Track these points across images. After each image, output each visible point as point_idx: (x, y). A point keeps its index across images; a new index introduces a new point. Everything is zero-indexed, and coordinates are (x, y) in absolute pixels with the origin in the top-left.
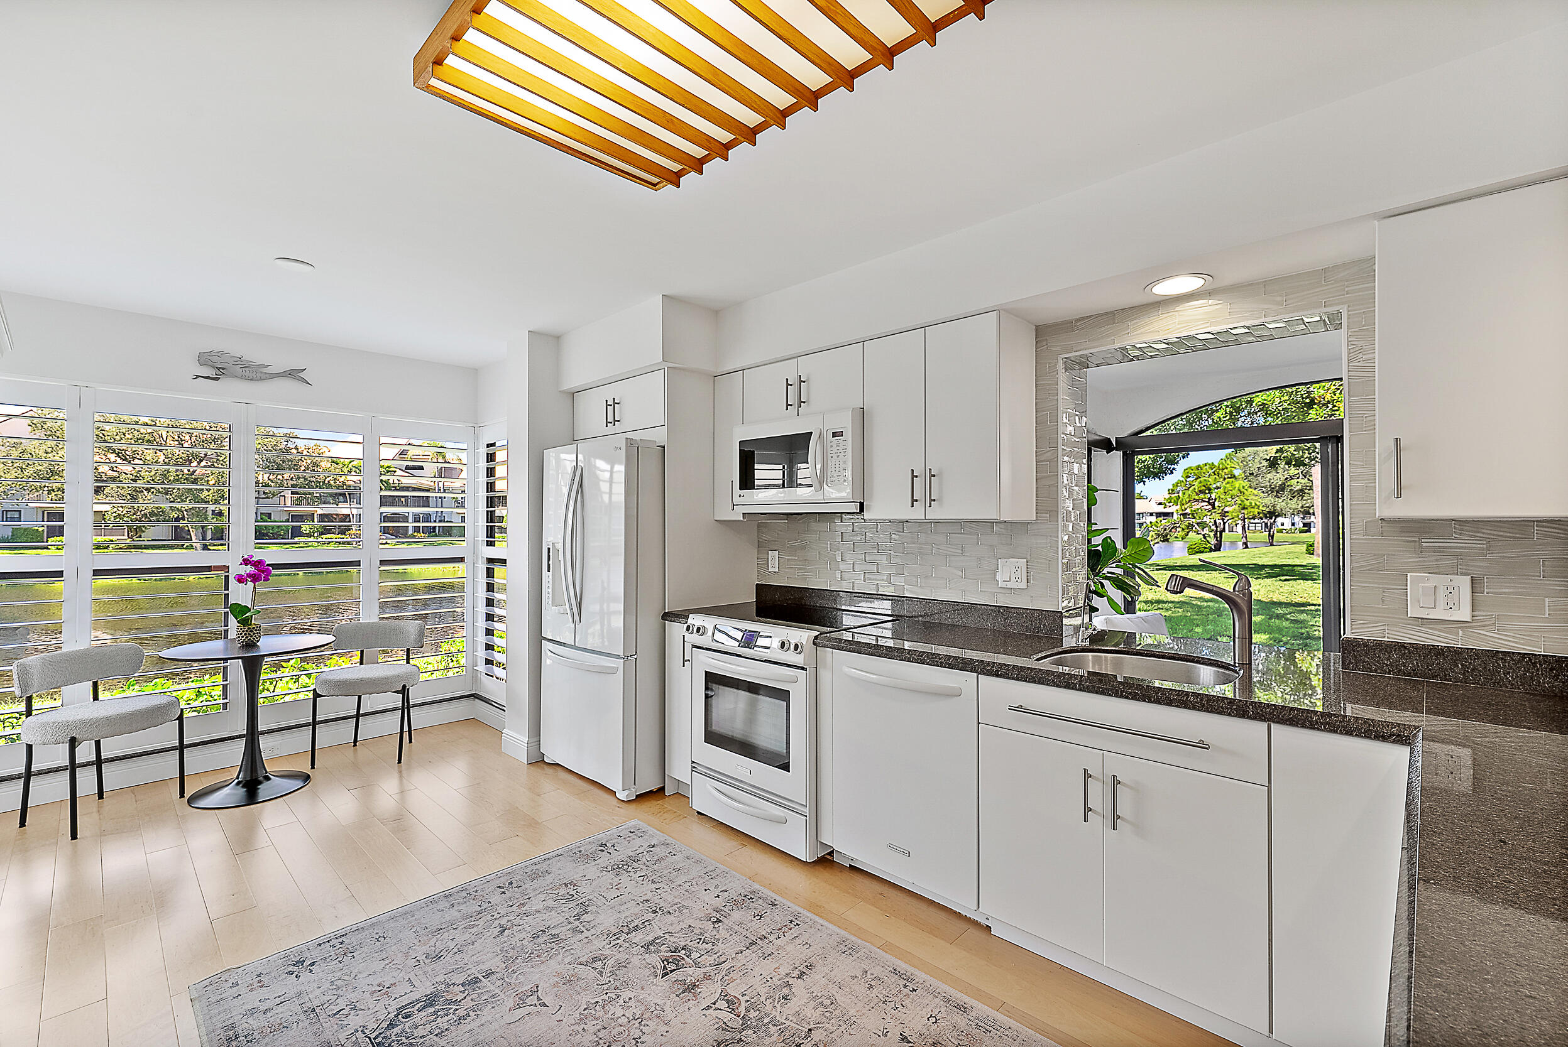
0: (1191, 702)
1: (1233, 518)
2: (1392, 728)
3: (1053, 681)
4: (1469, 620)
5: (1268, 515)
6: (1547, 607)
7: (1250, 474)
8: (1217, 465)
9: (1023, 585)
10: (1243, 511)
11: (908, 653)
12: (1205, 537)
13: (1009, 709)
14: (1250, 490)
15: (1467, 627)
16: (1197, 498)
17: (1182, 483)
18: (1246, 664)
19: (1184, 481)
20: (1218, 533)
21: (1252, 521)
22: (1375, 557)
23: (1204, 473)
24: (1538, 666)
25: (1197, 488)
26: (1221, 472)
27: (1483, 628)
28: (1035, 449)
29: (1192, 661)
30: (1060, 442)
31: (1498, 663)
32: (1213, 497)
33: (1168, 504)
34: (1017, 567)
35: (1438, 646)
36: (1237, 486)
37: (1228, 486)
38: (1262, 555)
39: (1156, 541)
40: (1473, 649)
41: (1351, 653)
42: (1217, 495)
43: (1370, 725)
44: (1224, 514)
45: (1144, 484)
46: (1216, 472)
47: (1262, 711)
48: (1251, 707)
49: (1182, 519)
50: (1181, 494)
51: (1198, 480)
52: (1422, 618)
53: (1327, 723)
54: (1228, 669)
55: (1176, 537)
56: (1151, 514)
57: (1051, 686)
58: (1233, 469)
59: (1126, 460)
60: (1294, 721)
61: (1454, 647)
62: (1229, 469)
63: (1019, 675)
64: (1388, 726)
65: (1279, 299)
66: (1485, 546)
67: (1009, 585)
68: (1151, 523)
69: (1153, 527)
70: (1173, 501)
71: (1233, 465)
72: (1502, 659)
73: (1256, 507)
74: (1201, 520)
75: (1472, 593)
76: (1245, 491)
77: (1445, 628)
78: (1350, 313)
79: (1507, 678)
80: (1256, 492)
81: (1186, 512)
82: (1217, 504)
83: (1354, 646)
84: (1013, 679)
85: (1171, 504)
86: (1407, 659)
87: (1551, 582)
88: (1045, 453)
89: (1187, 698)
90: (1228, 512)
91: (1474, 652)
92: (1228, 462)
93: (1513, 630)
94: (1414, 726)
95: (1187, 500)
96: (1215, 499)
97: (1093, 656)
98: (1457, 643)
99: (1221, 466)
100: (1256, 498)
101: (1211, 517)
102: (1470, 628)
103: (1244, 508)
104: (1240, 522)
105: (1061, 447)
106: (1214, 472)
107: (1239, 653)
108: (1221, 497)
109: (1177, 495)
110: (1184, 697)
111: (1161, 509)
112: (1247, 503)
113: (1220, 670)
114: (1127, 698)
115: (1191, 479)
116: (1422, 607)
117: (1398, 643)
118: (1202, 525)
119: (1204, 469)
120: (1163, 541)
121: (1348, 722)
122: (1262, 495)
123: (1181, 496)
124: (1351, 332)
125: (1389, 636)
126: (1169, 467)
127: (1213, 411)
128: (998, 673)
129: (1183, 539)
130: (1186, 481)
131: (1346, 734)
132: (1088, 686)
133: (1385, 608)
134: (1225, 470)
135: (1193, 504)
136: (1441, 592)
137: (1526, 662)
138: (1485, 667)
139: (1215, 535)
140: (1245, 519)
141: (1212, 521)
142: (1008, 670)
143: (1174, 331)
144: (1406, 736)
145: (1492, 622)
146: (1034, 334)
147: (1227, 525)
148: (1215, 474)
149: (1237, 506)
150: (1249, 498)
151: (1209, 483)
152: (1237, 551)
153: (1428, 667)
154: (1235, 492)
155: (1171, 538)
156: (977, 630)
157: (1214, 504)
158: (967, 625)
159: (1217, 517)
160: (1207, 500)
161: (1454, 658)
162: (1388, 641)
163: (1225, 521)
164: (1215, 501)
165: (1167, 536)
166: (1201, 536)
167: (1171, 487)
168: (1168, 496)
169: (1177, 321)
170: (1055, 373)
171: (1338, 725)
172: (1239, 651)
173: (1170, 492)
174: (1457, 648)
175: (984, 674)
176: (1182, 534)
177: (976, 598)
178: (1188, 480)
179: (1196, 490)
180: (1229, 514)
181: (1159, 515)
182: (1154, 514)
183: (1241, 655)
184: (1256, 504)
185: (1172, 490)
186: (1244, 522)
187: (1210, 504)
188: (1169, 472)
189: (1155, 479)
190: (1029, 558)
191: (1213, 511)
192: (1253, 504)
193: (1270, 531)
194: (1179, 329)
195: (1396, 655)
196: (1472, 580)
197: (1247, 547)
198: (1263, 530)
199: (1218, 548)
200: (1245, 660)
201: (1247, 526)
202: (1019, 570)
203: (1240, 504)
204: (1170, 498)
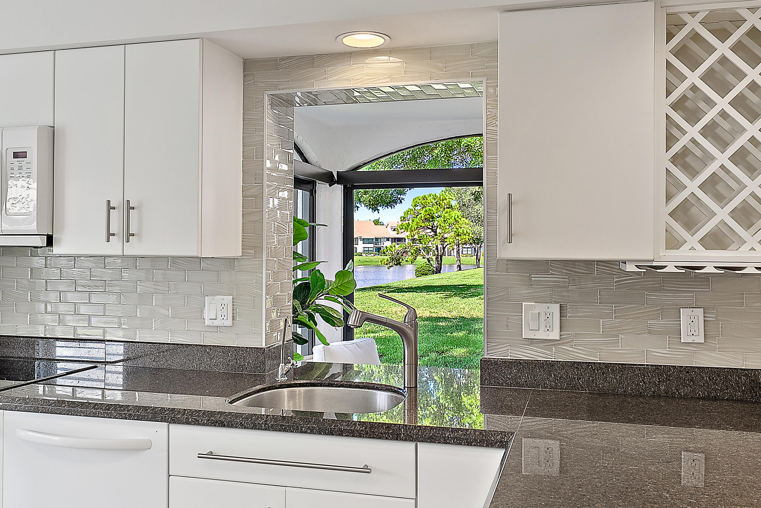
0: (357, 431)
1: (450, 244)
2: (497, 436)
3: (241, 423)
4: (558, 339)
5: (476, 241)
6: (601, 326)
7: (463, 205)
8: (439, 196)
9: (229, 323)
10: (457, 238)
11: (94, 408)
12: (429, 261)
13: (198, 457)
14: (463, 219)
15: (557, 344)
16: (423, 225)
17: (412, 212)
18: (413, 387)
19: (413, 209)
20: (439, 257)
21: (464, 246)
22: (503, 289)
23: (429, 203)
24: (596, 371)
25: (423, 216)
26: (441, 202)
27: (567, 344)
28: (242, 184)
29: (373, 388)
30: (265, 178)
31: (574, 372)
32: (435, 224)
33: (400, 231)
34: (223, 305)
35: (540, 361)
36: (453, 215)
37: (446, 215)
38: (470, 277)
39: (391, 264)
40: (560, 361)
41: (486, 371)
42: (439, 223)
43: (483, 435)
44: (443, 240)
45: (378, 212)
46: (438, 203)
47: (410, 432)
48: (403, 430)
49: (412, 244)
50: (410, 222)
51: (424, 209)
52: (531, 339)
53: (455, 438)
54: (398, 393)
55: (407, 261)
56: (388, 239)
57: (240, 428)
58: (450, 200)
59: (347, 193)
60: (433, 439)
61: (550, 361)
62: (448, 200)
63: (209, 420)
64: (495, 434)
65: (440, 65)
66: (566, 280)
67: (216, 323)
68: (386, 247)
69: (389, 251)
70: (404, 227)
71: (450, 197)
72: (577, 368)
73: (467, 234)
74: (426, 245)
75: (561, 317)
76: (459, 220)
77: (544, 346)
78: (488, 85)
79: (579, 383)
80: (467, 221)
81: (415, 238)
82: (438, 231)
83: (488, 365)
84: (204, 425)
85: (403, 230)
86: (521, 373)
87: (605, 307)
88: (251, 188)
89: (355, 428)
90: (446, 238)
91: (561, 364)
92: (447, 194)
93: (583, 345)
94: (511, 432)
95: (416, 227)
96: (437, 227)
97: (288, 392)
98: (551, 357)
99: (441, 197)
100: (467, 227)
101: (434, 243)
102: (559, 345)
103: (458, 235)
104: (455, 247)
105: (266, 183)
106: (436, 202)
107: (407, 378)
108: (442, 225)
109: (407, 222)
110: (352, 426)
111: (394, 234)
112: (461, 231)
113: (393, 395)
114: (306, 432)
115: (419, 208)
116: (531, 330)
117: (516, 360)
118: (427, 249)
119: (429, 199)
120: (396, 265)
121: (469, 434)
122: (471, 223)
123: (410, 223)
124: (489, 101)
125: (512, 355)
126: (399, 196)
127: (433, 149)
128: (188, 420)
129: (412, 263)
130: (415, 209)
131: (468, 445)
132: (272, 425)
133: (509, 332)
134: (445, 201)
135: (420, 231)
136: (543, 317)
137: (590, 369)
138: (567, 375)
139: (437, 258)
140: (459, 244)
141: (434, 246)
142: (198, 416)
143: (363, 81)
144: (505, 442)
145: (570, 340)
146: (242, 67)
147: (446, 249)
148: (437, 204)
149: (453, 233)
150: (462, 226)
151: (432, 212)
152: (453, 273)
153: (534, 378)
154: (452, 221)
155: (402, 262)
156: (183, 372)
157: (436, 231)
158: (173, 367)
159: (439, 243)
160: (431, 227)
161: (550, 369)
162: (510, 359)
163: (444, 246)
164: (437, 228)
165: (399, 260)
166: (426, 260)
167: (403, 215)
168: (400, 223)
169: (365, 72)
170: (261, 109)
171: (462, 438)
172: (407, 376)
173: (402, 219)
174: (551, 361)
175: (175, 423)
176: (410, 258)
177: (182, 338)
178: (416, 208)
179: (423, 218)
180: (447, 240)
181: (394, 240)
182: (390, 240)
183: (409, 380)
184: (467, 232)
185: (404, 218)
186: (459, 247)
187: (433, 230)
188: (399, 201)
189: (388, 208)
190: (235, 294)
191: (435, 237)
192: (465, 232)
193: (477, 255)
194: (366, 80)
195: (515, 370)
196: (560, 306)
197: (460, 270)
198: (473, 254)
199: (438, 271)
200: (412, 383)
201: (460, 250)
202: (225, 307)
203: (456, 232)
204: (402, 225)
